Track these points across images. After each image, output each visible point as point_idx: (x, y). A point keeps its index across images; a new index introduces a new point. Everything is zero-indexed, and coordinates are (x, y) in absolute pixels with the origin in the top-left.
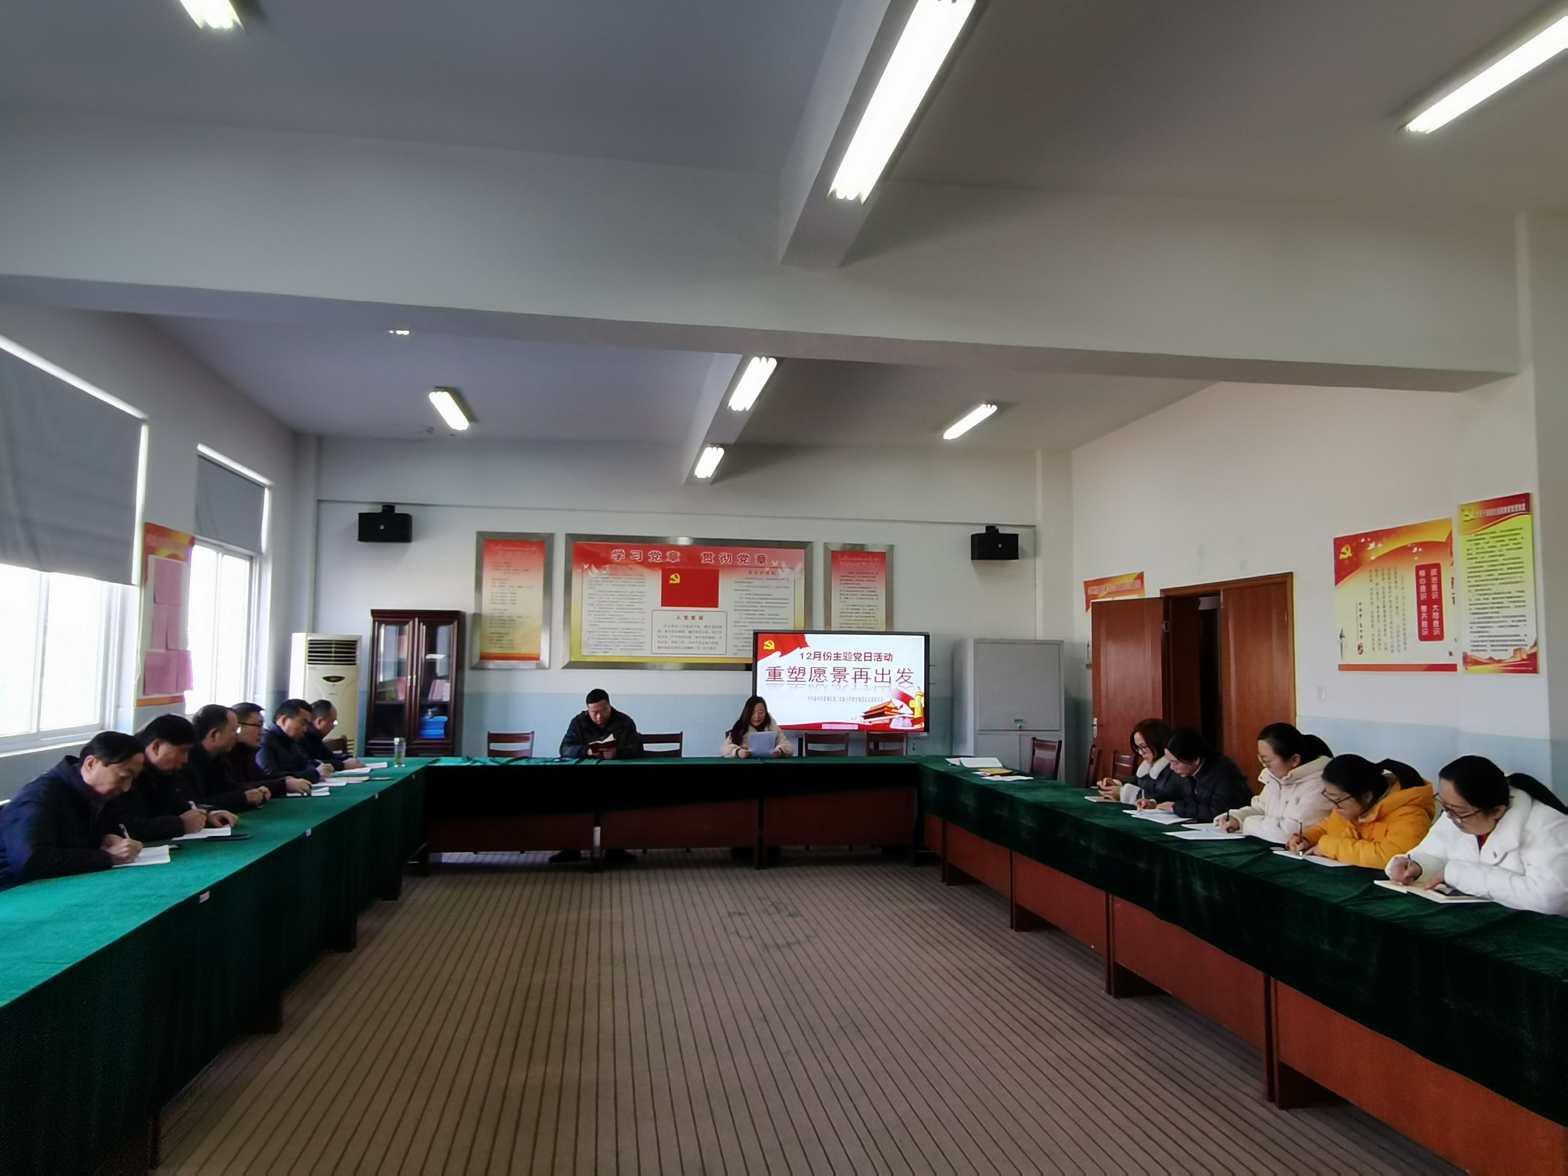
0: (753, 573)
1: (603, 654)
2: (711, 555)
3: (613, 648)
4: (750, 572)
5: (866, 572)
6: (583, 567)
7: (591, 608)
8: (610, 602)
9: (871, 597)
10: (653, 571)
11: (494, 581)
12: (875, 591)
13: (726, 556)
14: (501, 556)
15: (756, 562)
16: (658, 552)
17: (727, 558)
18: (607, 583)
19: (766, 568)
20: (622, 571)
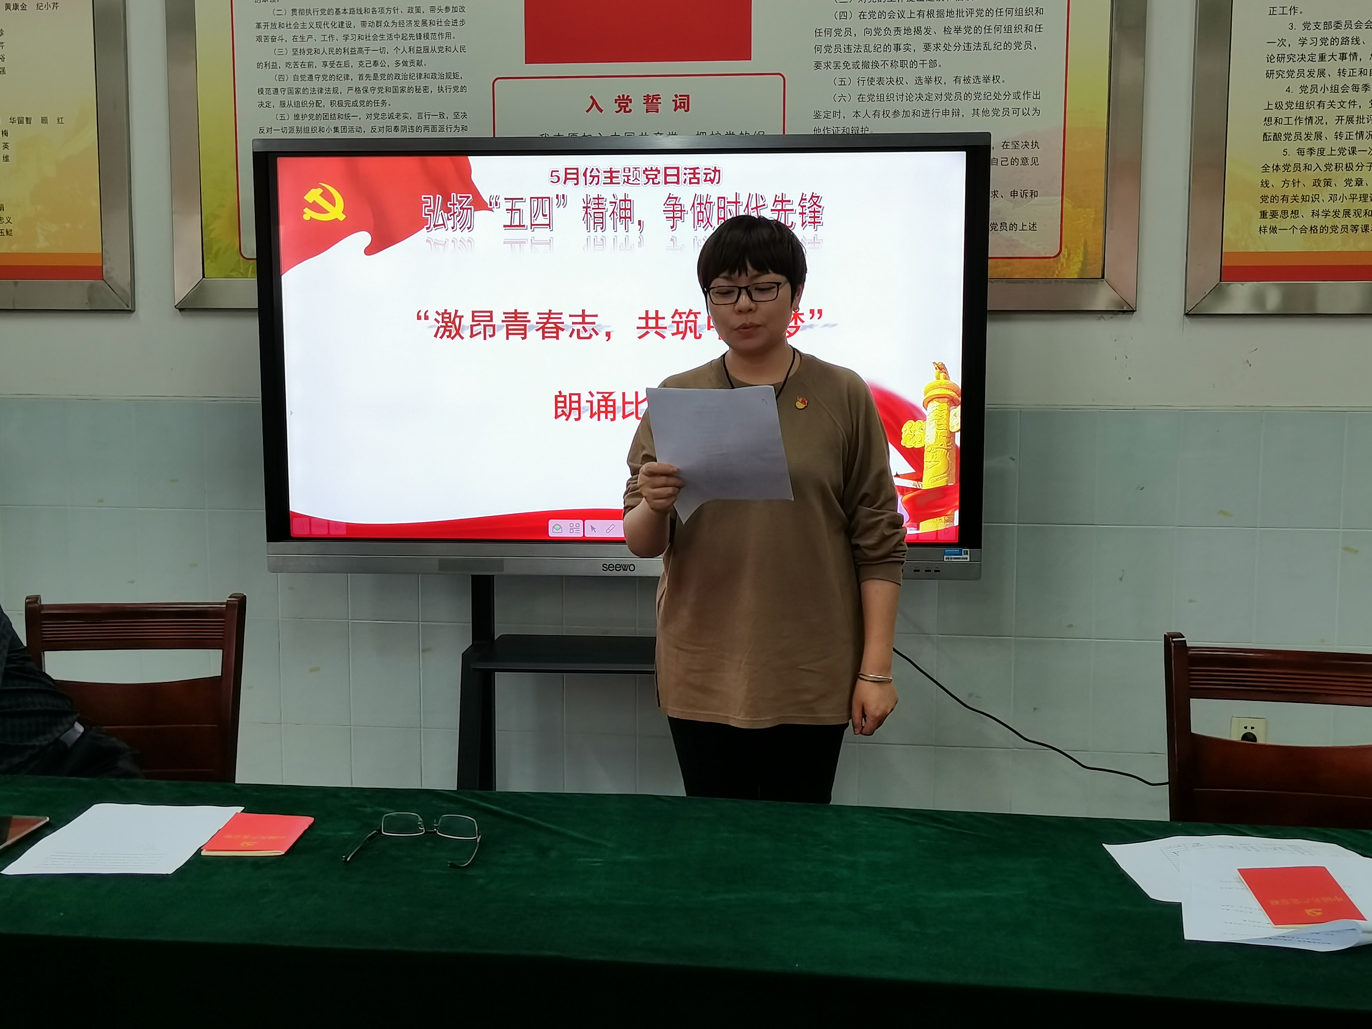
7: (268, 78)
8: (335, 53)
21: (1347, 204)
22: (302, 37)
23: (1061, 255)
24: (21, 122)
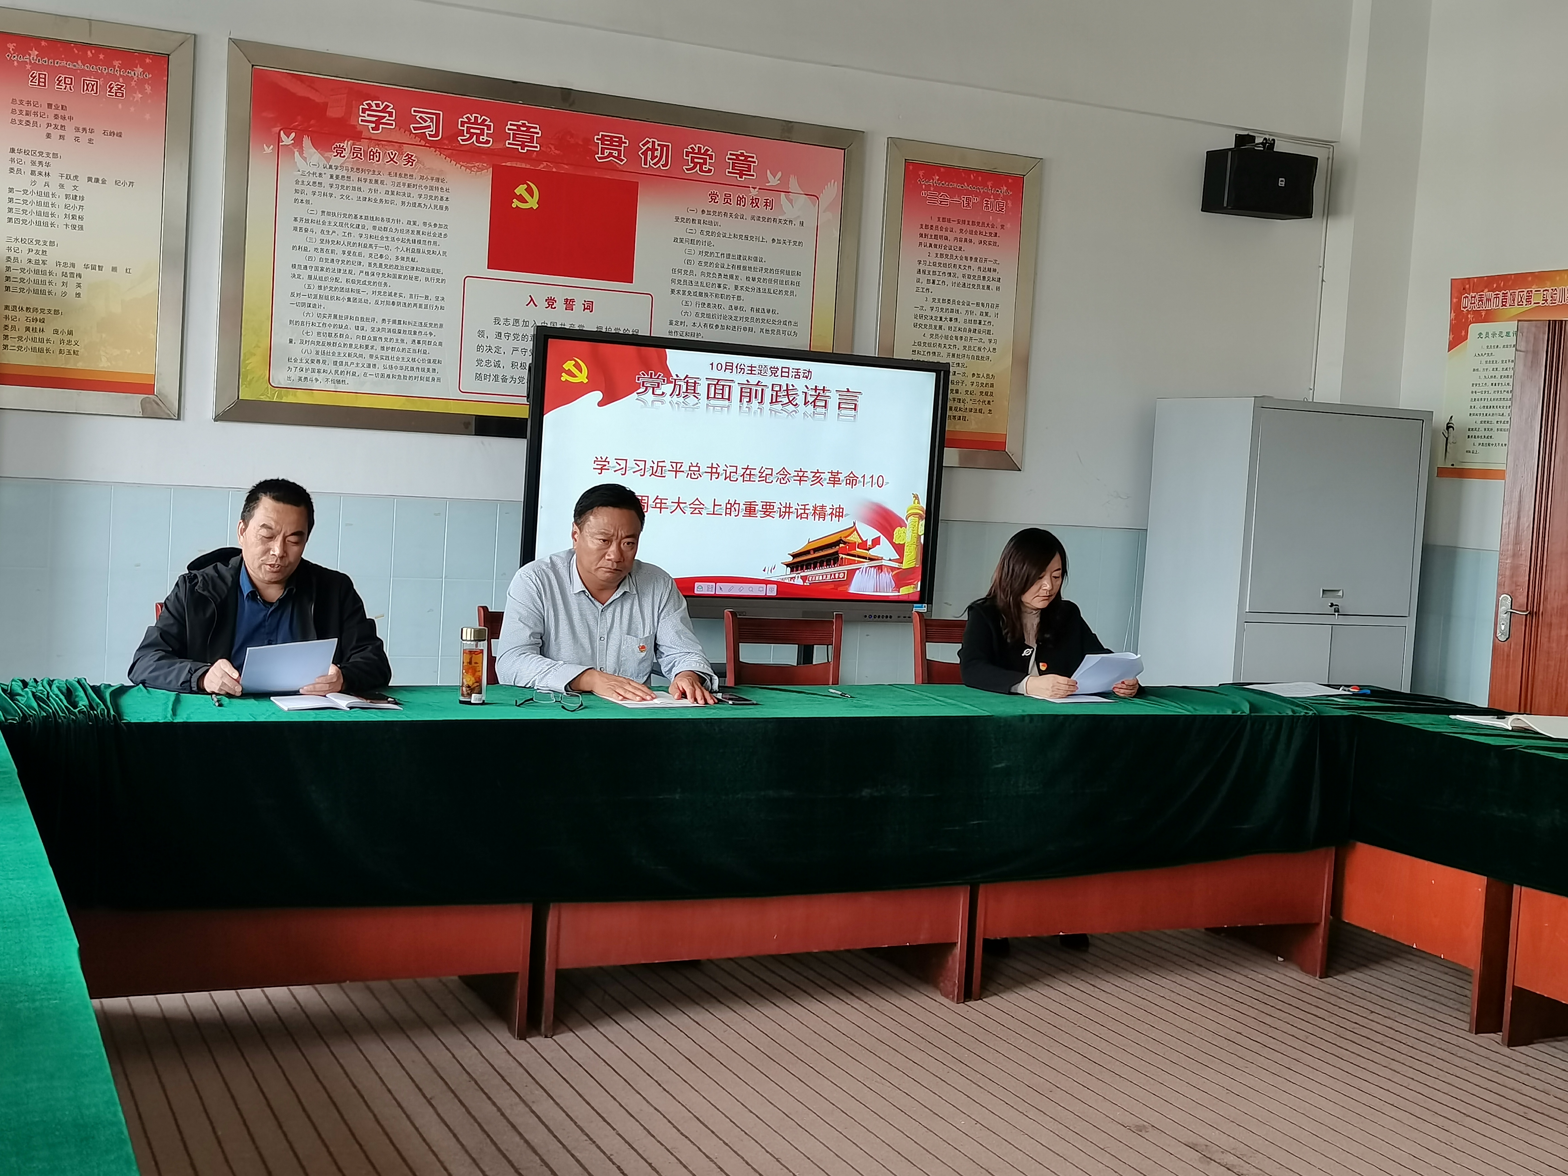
0: (720, 199)
1: (331, 387)
2: (621, 142)
3: (359, 371)
4: (713, 197)
5: (978, 219)
6: (279, 139)
7: (300, 258)
8: (352, 245)
9: (986, 283)
10: (470, 168)
11: (16, 156)
12: (995, 270)
13: (657, 150)
14: (39, 85)
15: (729, 172)
16: (485, 120)
17: (658, 153)
18: (345, 192)
19: (751, 189)
20: (387, 162)
22: (328, 231)
24: (94, 268)
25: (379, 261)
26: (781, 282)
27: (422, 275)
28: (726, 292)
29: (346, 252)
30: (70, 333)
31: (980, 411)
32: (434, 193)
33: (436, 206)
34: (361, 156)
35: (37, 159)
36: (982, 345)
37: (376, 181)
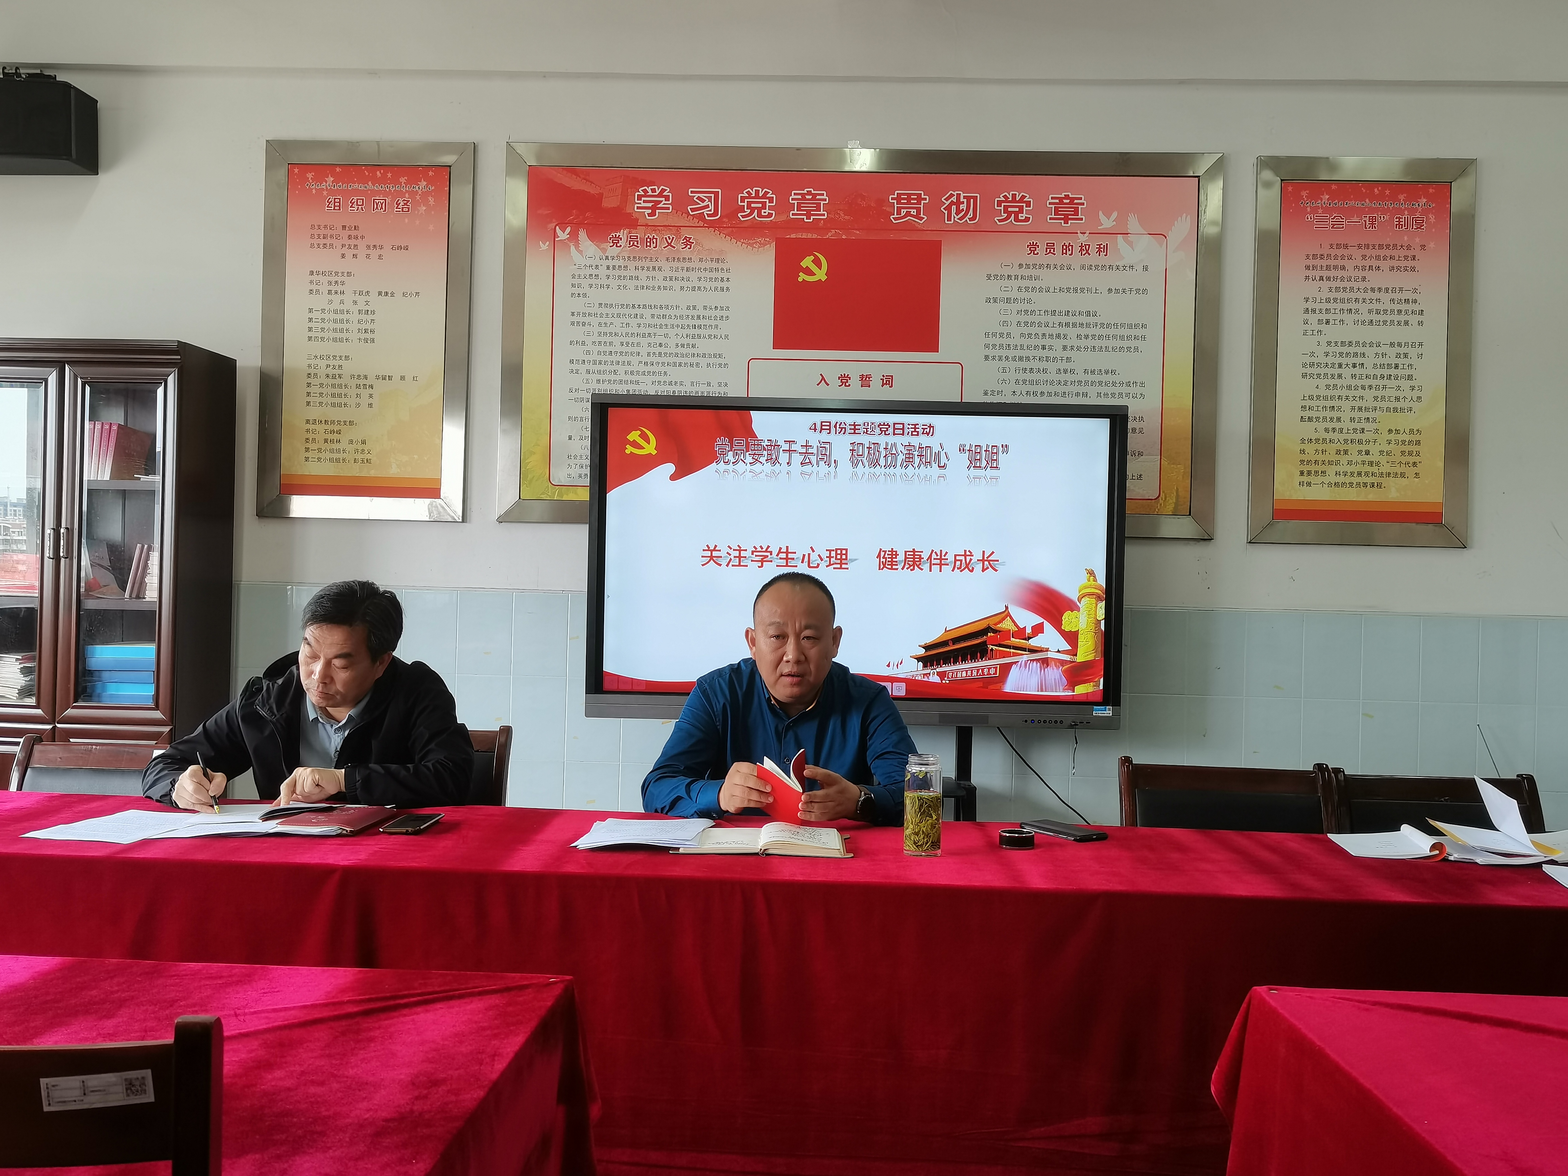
0: (1042, 250)
2: (919, 199)
4: (1033, 248)
5: (1388, 241)
6: (555, 235)
7: (578, 353)
8: (630, 336)
9: (1402, 318)
10: (751, 245)
11: (315, 278)
12: (1415, 301)
13: (963, 203)
14: (334, 209)
15: (1050, 219)
16: (767, 193)
17: (963, 207)
18: (622, 283)
19: (1079, 235)
20: (664, 248)
21: (1359, 468)
22: (606, 324)
23: (1160, 498)
24: (385, 379)
25: (658, 350)
26: (1122, 338)
27: (703, 361)
28: (1051, 354)
29: (624, 344)
30: (364, 442)
31: (1403, 475)
32: (714, 275)
33: (716, 289)
34: (638, 244)
35: (333, 279)
36: (1400, 394)
37: (654, 268)
